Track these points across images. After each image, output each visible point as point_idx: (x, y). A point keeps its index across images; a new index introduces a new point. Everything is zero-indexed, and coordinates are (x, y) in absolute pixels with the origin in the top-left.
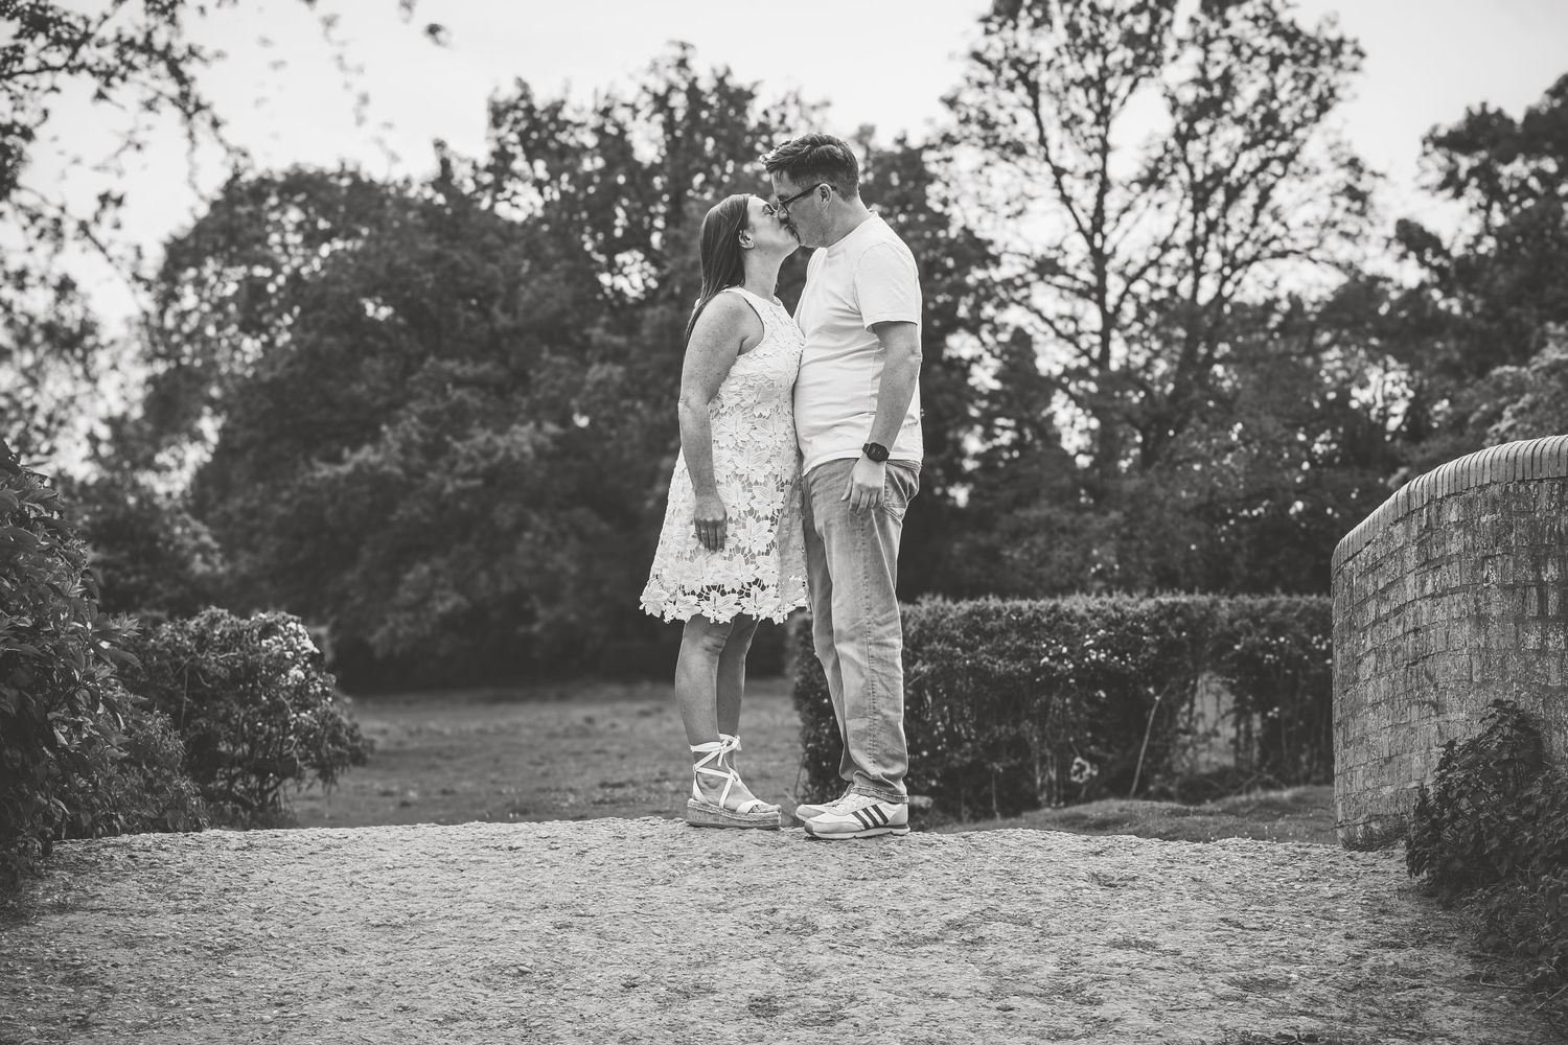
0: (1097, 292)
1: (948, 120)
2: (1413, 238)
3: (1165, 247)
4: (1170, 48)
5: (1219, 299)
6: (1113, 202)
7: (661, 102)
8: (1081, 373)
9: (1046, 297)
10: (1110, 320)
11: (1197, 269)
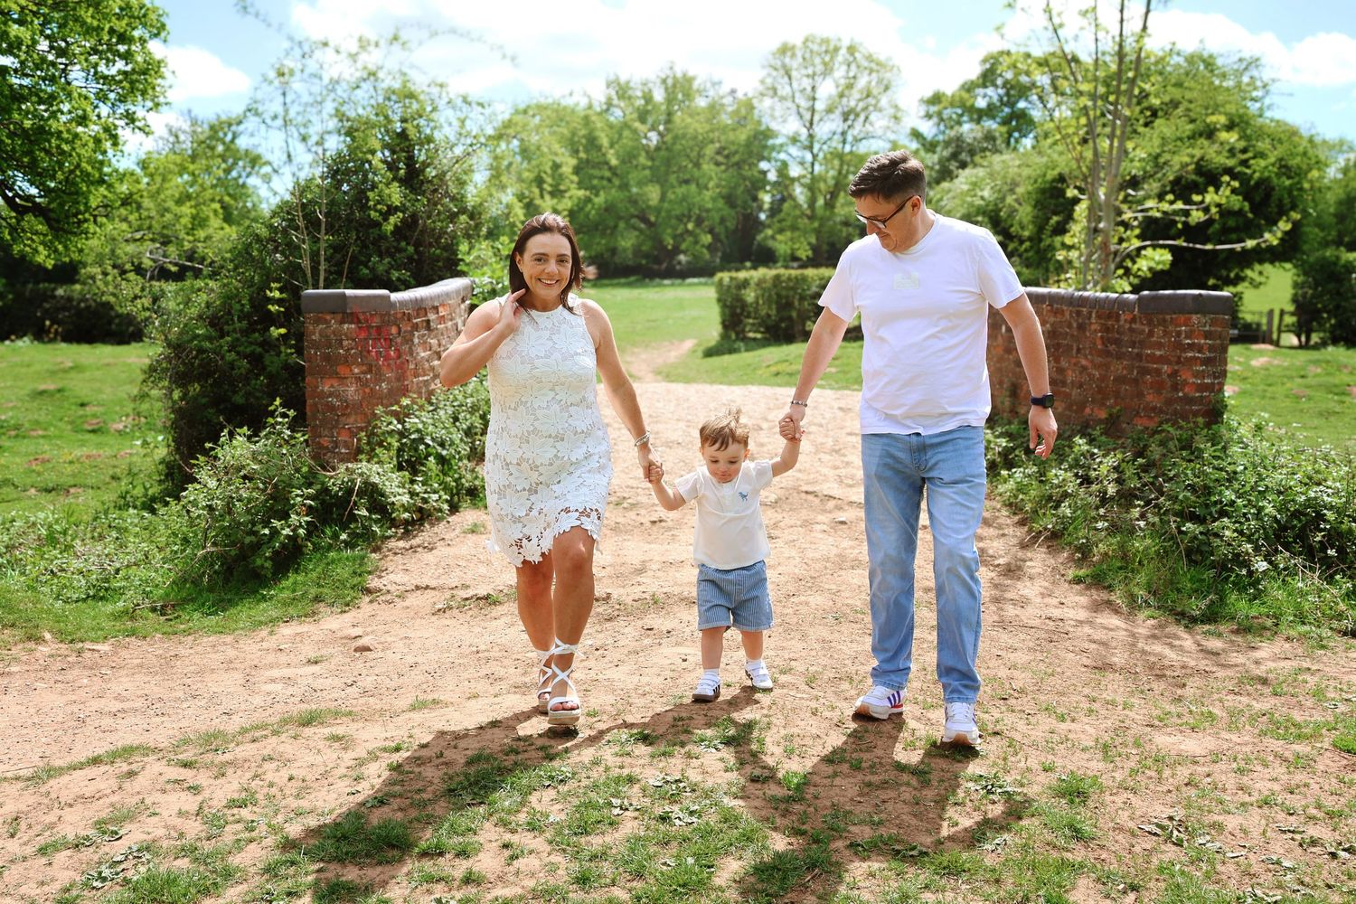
0: (810, 148)
1: (761, 88)
2: (916, 134)
3: (834, 134)
4: (837, 66)
5: (851, 152)
6: (816, 118)
7: (664, 81)
8: (804, 177)
9: (794, 151)
10: (815, 157)
11: (844, 142)
